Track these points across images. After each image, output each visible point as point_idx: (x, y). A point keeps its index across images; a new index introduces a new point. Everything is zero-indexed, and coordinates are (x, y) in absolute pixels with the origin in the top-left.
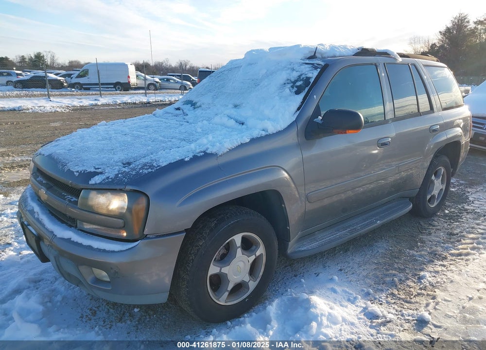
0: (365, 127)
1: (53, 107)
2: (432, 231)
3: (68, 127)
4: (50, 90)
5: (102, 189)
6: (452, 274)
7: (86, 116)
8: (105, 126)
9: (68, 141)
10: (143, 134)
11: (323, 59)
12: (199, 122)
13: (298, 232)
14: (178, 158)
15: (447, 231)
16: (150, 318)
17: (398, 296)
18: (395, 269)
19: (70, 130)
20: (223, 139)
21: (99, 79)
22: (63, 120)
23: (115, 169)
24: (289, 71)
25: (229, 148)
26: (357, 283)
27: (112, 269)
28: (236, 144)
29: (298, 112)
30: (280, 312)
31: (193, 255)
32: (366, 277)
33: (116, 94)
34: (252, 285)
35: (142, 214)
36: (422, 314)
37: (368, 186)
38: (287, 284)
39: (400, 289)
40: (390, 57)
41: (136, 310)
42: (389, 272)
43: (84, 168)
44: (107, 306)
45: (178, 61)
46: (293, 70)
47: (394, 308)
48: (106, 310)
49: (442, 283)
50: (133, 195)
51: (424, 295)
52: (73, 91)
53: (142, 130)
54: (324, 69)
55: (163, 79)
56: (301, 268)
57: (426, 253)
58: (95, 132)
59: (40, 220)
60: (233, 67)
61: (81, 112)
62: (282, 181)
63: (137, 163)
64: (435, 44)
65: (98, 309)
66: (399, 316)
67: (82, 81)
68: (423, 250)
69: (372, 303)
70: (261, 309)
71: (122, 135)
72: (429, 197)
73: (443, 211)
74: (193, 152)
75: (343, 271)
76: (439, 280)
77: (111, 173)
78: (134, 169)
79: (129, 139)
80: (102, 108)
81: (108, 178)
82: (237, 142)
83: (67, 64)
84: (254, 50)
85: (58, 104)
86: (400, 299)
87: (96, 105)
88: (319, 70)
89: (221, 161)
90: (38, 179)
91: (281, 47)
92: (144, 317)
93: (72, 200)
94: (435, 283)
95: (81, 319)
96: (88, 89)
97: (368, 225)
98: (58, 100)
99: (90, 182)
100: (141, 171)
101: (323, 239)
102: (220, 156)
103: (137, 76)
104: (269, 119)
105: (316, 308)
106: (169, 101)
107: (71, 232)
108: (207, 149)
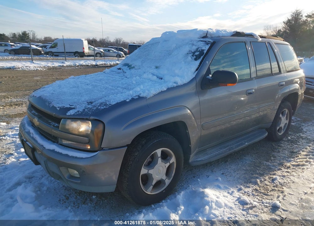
0: (239, 82)
1: (35, 67)
2: (280, 150)
3: (45, 80)
4: (33, 56)
5: (75, 118)
6: (293, 178)
7: (57, 73)
8: (74, 79)
9: (51, 88)
10: (99, 84)
11: (211, 38)
12: (134, 77)
13: (196, 149)
14: (122, 100)
15: (290, 150)
16: (103, 202)
17: (260, 191)
18: (257, 174)
19: (47, 82)
20: (150, 88)
21: (65, 50)
22: (42, 76)
23: (83, 106)
24: (190, 46)
25: (154, 94)
26: (233, 182)
27: (81, 169)
28: (158, 91)
29: (197, 72)
30: (185, 200)
31: (131, 161)
32: (239, 178)
33: (75, 59)
34: (168, 182)
35: (100, 135)
36: (275, 202)
37: (239, 120)
38: (189, 182)
39: (261, 186)
40: (254, 38)
41: (94, 197)
42: (254, 176)
43: (63, 105)
44: (75, 194)
45: (115, 38)
46: (193, 45)
47: (257, 198)
48: (75, 196)
49: (288, 183)
50: (95, 122)
51: (276, 190)
52: (48, 57)
53: (97, 82)
54: (213, 45)
55: (106, 50)
56: (197, 172)
57: (277, 164)
58: (67, 82)
59: (34, 138)
60: (154, 42)
61: (53, 70)
62: (186, 116)
63: (97, 102)
64: (280, 30)
65: (70, 196)
66: (261, 204)
67: (53, 50)
68: (275, 162)
69: (243, 195)
70: (173, 197)
71: (86, 84)
72: (278, 128)
73: (287, 137)
74: (131, 96)
75: (224, 175)
76: (285, 181)
77: (80, 108)
78: (95, 106)
79: (90, 88)
80: (67, 68)
81: (78, 111)
82: (159, 90)
83: (43, 39)
84: (167, 32)
85: (38, 65)
86: (261, 193)
87: (63, 66)
88: (209, 45)
89: (149, 102)
90: (32, 112)
91: (185, 30)
92: (99, 202)
93: (55, 125)
94: (283, 183)
95: (59, 202)
96: (57, 56)
97: (239, 145)
98: (38, 62)
99: (67, 114)
100: (99, 107)
101: (211, 154)
102: (148, 99)
103: (89, 48)
104: (178, 76)
105: (208, 197)
106: (110, 64)
107: (54, 146)
108: (140, 94)
